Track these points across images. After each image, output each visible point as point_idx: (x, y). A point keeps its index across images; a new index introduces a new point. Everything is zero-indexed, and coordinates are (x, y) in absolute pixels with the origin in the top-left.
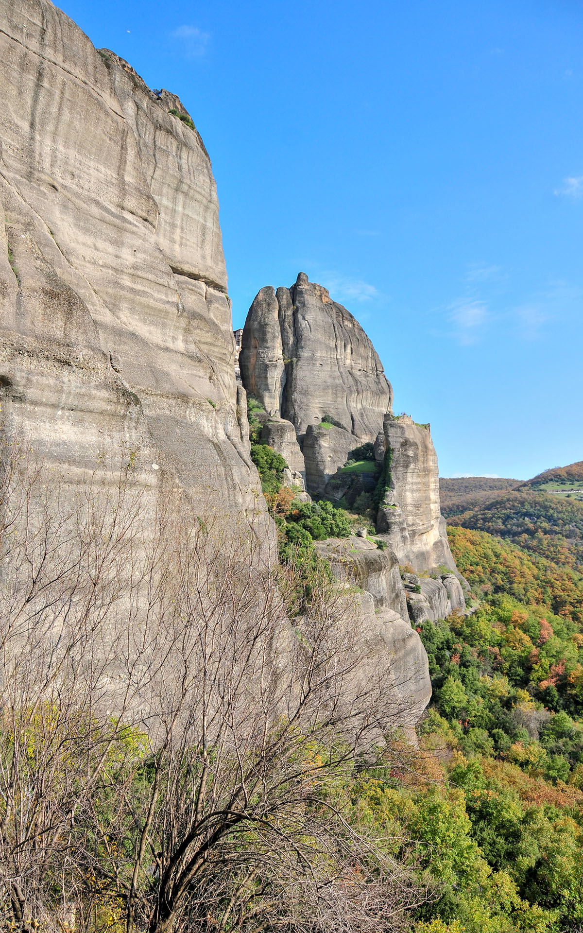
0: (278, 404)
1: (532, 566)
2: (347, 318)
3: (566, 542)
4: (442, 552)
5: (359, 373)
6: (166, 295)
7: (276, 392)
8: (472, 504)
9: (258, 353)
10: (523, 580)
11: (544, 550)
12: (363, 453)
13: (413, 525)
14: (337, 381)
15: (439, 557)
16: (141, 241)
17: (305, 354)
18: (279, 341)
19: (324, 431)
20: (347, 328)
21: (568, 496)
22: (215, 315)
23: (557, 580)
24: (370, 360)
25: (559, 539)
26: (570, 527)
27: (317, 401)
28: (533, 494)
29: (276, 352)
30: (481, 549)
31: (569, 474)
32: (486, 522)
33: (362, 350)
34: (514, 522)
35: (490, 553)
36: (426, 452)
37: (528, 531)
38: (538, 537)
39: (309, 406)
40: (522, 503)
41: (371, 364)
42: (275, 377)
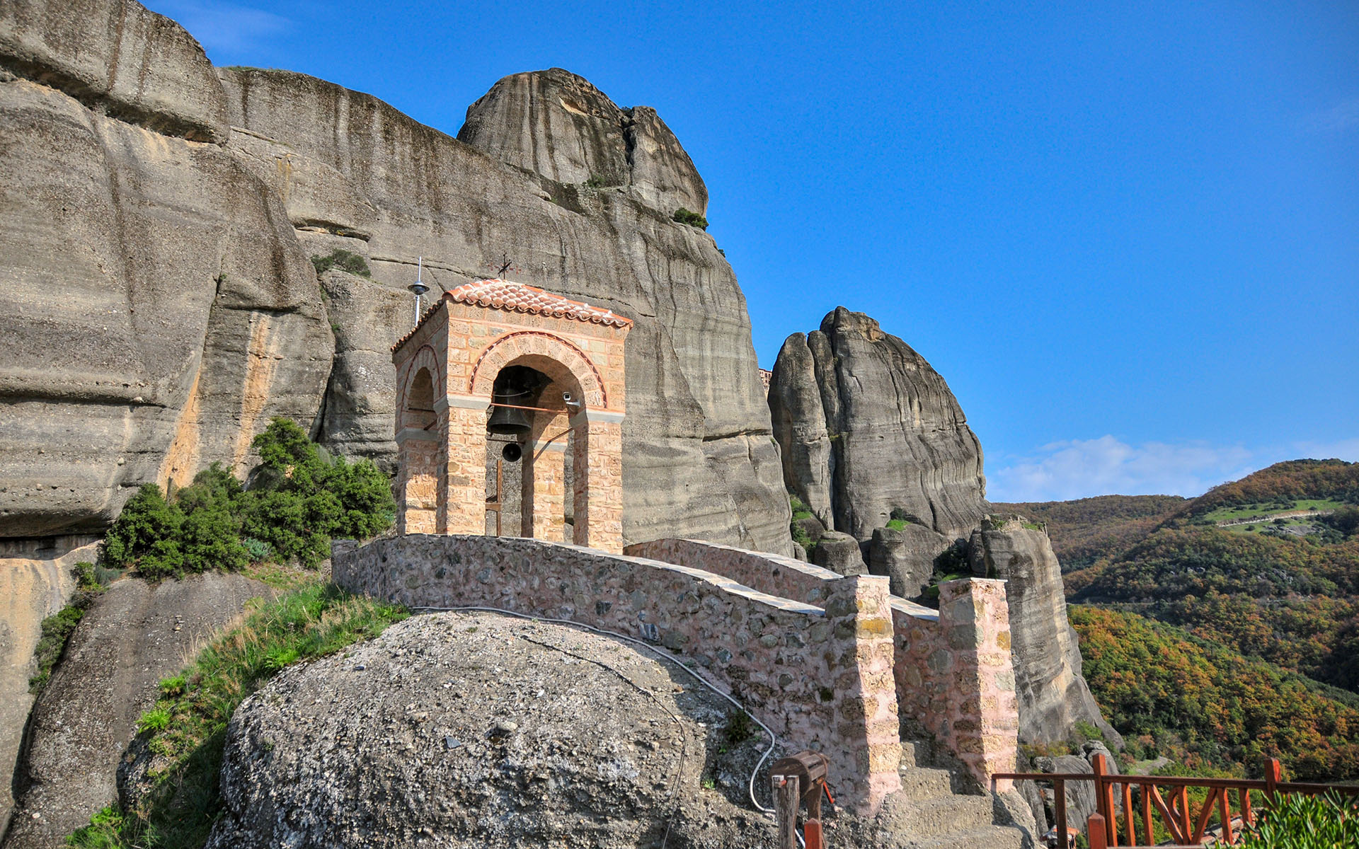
0: (829, 500)
1: (1207, 664)
2: (908, 360)
3: (1254, 604)
4: (1079, 699)
5: (933, 436)
6: (725, 522)
7: (824, 483)
8: (1105, 546)
9: (793, 431)
10: (1197, 688)
11: (1222, 619)
12: (954, 563)
13: (1037, 673)
14: (906, 457)
15: (1075, 707)
16: (692, 469)
17: (858, 425)
18: (820, 410)
19: (897, 539)
20: (909, 374)
21: (1250, 529)
22: (765, 480)
23: (1248, 684)
24: (945, 410)
25: (1244, 600)
26: (1259, 578)
27: (881, 490)
28: (1196, 531)
29: (817, 427)
30: (1128, 643)
31: (1246, 491)
32: (1129, 579)
33: (933, 400)
34: (1171, 576)
35: (1142, 647)
36: (1044, 564)
37: (1193, 590)
38: (1210, 599)
39: (871, 500)
40: (1181, 546)
41: (947, 414)
42: (820, 462)
